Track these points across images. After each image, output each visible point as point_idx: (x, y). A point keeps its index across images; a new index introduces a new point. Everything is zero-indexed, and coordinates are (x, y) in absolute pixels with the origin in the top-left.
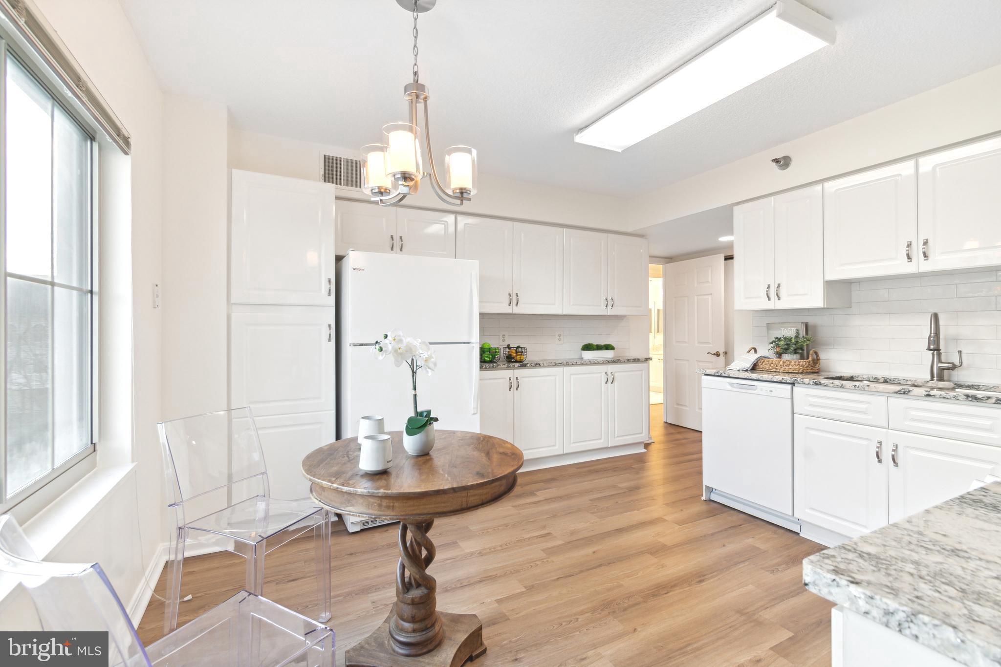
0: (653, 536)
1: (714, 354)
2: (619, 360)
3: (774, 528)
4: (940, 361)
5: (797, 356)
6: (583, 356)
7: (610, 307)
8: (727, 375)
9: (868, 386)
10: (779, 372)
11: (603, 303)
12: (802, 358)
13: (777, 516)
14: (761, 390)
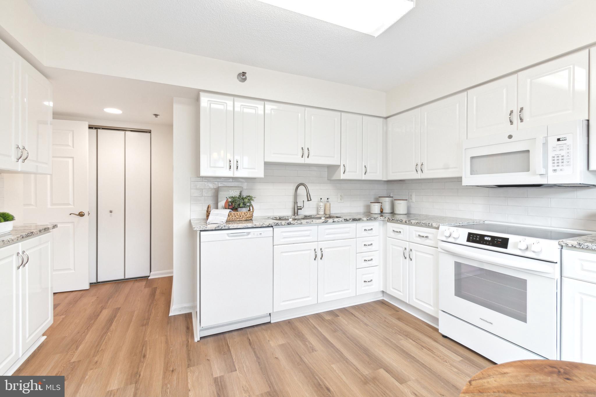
1: (78, 215)
3: (263, 327)
7: (22, 160)
8: (227, 228)
9: (312, 221)
11: (16, 153)
14: (254, 234)
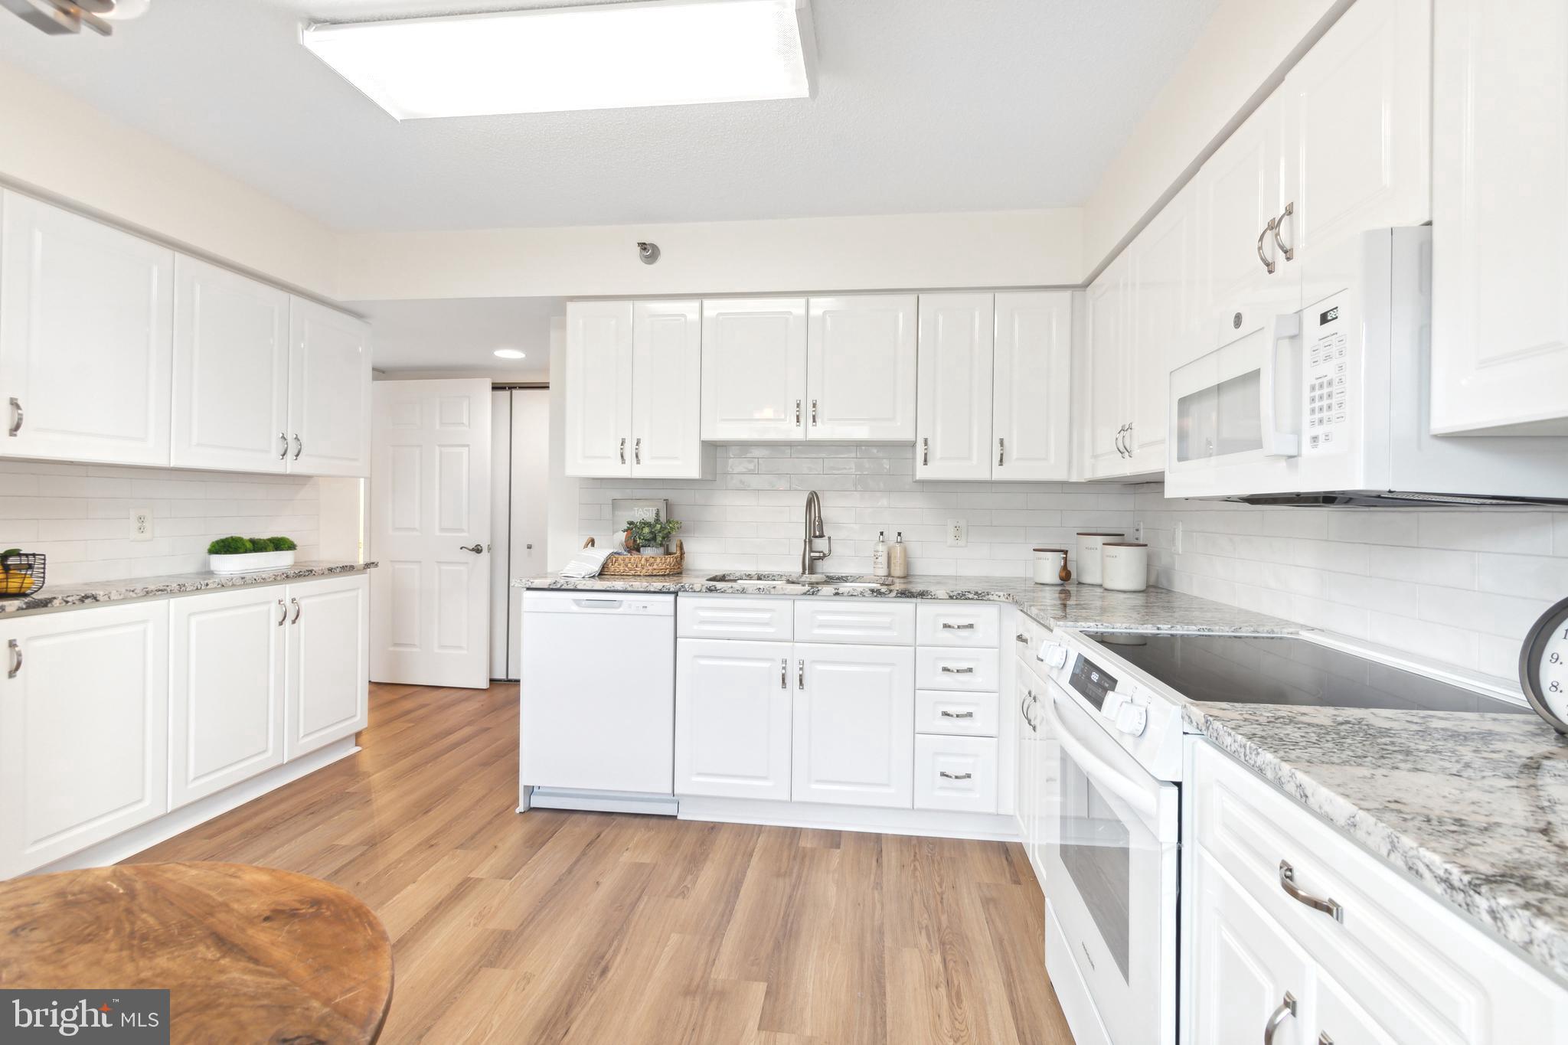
0: (475, 925)
1: (473, 550)
2: (311, 571)
4: (811, 551)
5: (661, 550)
6: (213, 568)
7: (290, 455)
8: (572, 587)
10: (640, 576)
11: (276, 448)
12: (668, 553)
13: (642, 800)
14: (630, 606)
